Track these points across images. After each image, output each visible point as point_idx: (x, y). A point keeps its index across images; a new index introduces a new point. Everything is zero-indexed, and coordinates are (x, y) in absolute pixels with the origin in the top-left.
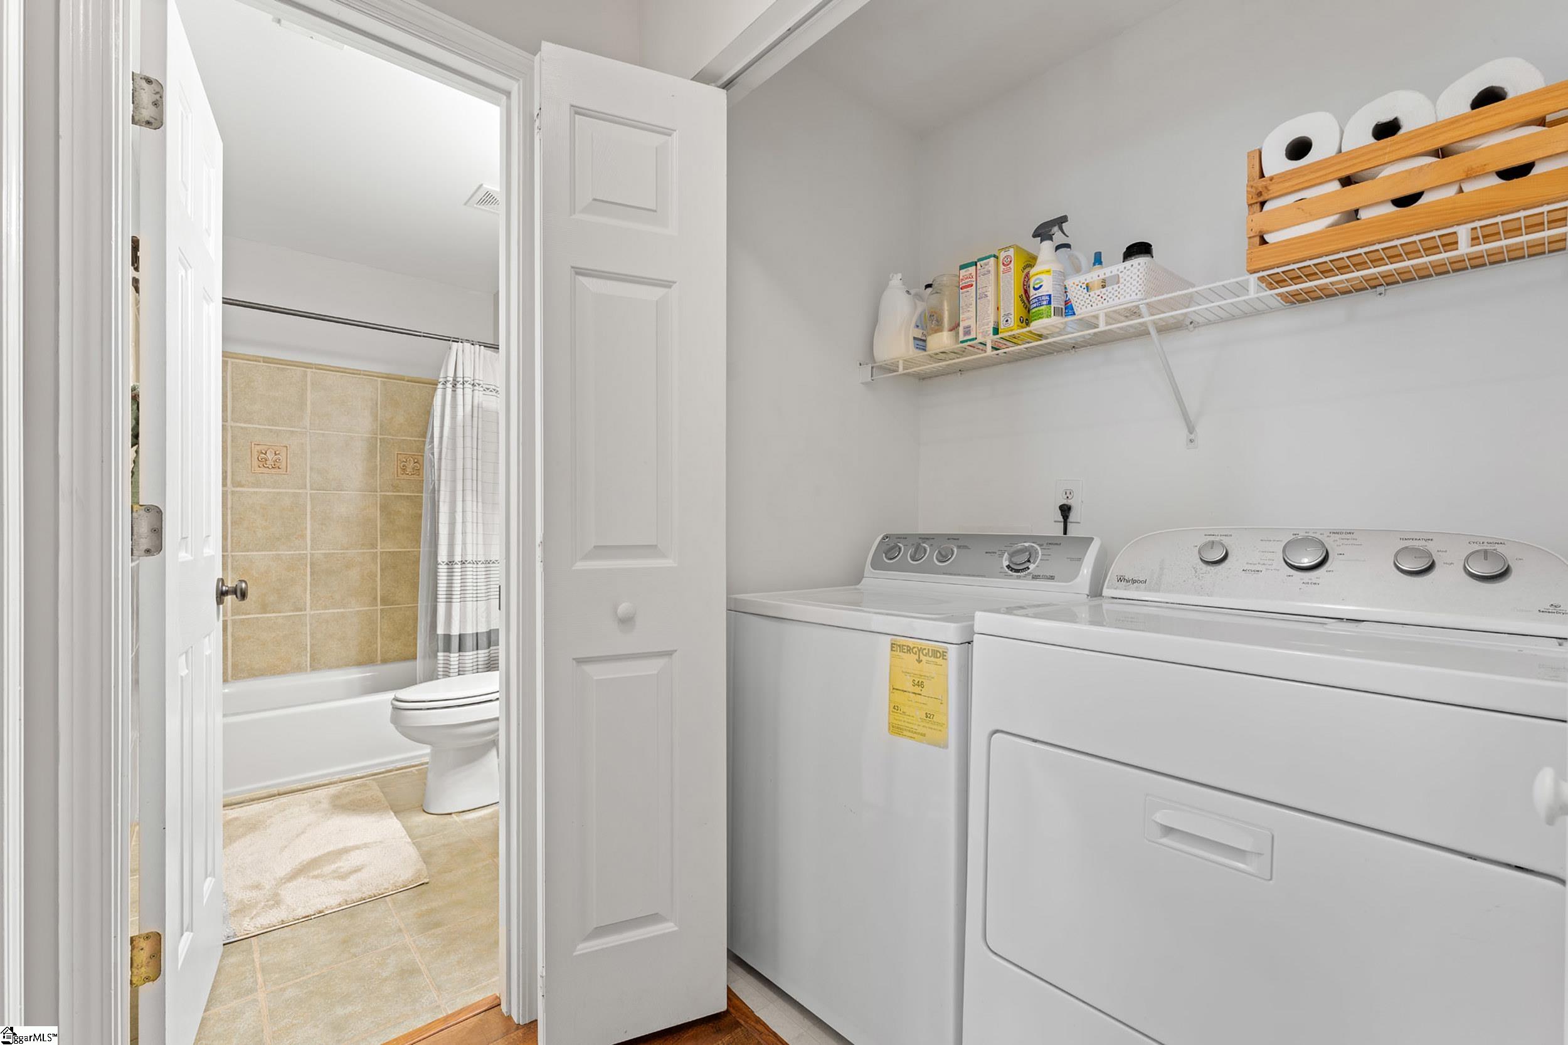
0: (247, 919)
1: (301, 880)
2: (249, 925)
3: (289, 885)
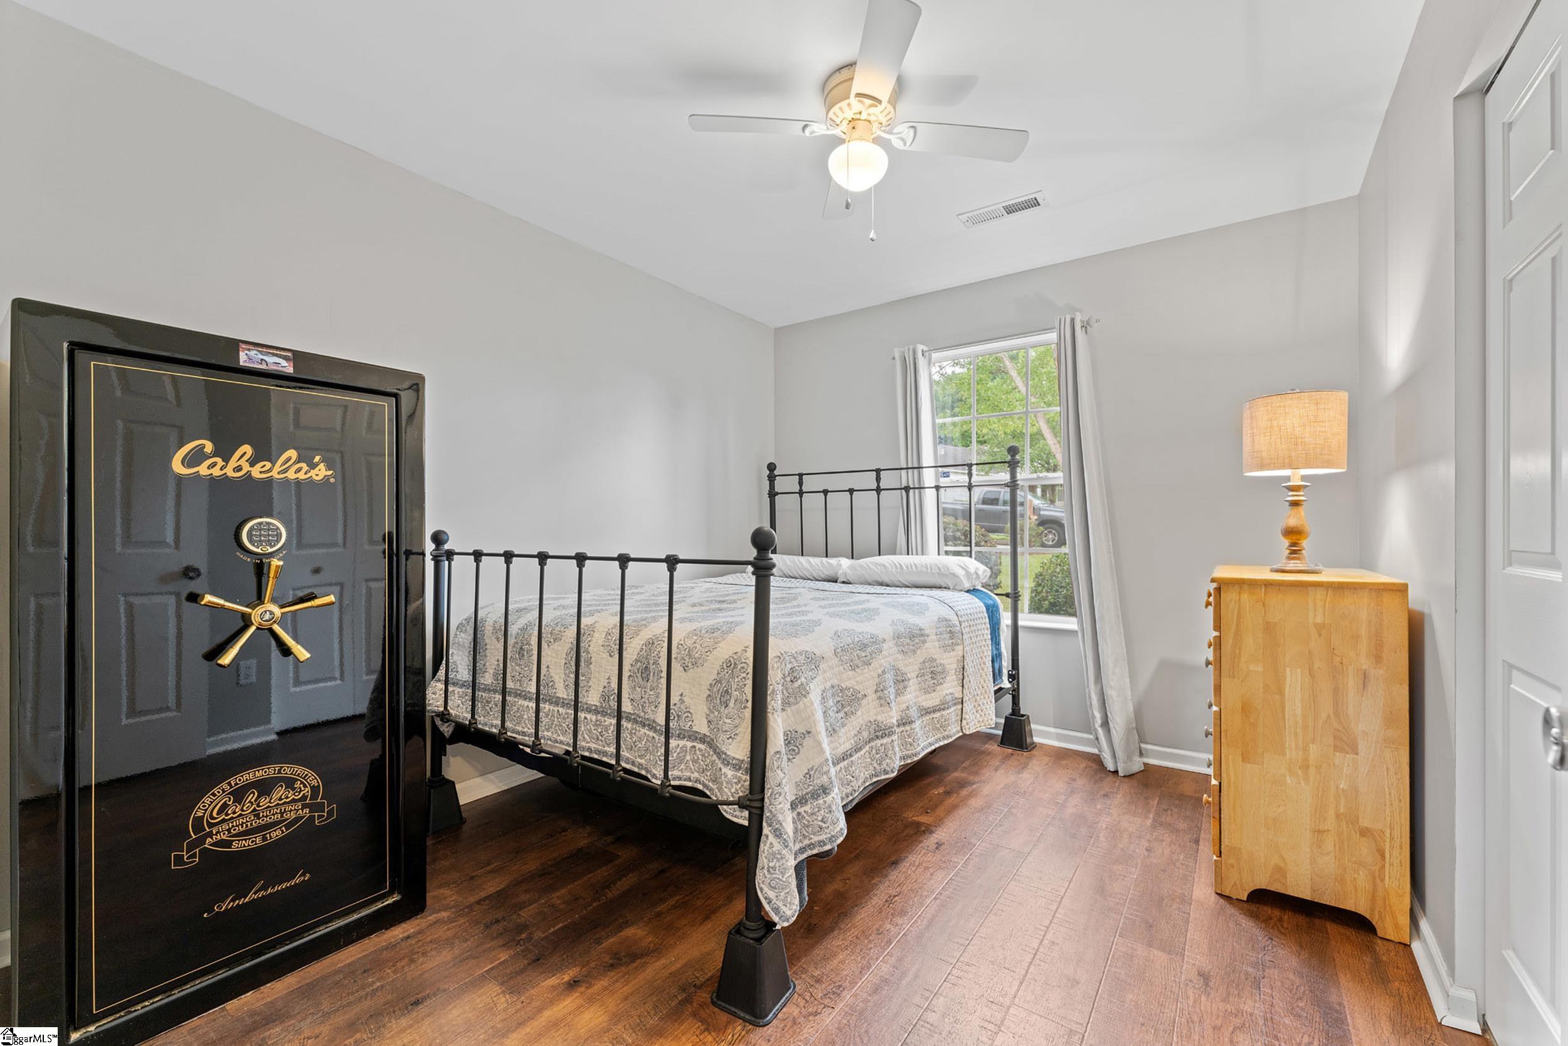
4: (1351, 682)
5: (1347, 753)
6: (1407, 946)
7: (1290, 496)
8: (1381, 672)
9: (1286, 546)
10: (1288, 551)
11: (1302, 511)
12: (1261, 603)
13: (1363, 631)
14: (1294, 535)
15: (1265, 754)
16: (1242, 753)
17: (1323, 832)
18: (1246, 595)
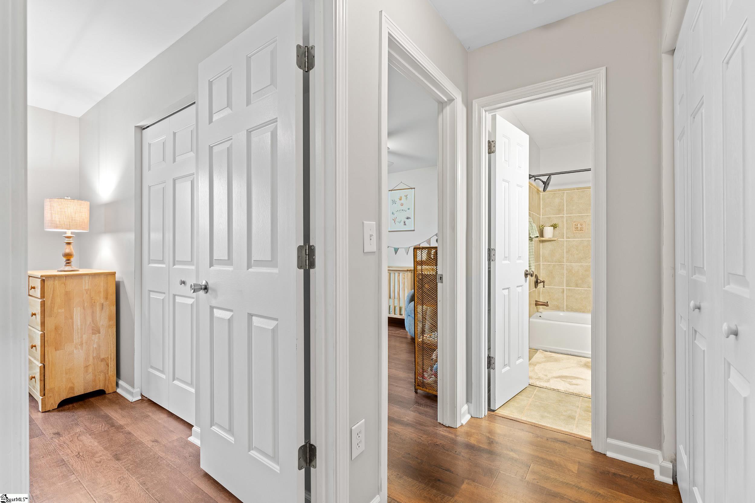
0: (538, 382)
1: (559, 379)
2: (538, 383)
3: (554, 379)
4: (98, 308)
5: (97, 334)
6: (115, 392)
7: (67, 240)
8: (108, 303)
9: (65, 261)
10: (65, 263)
11: (71, 246)
12: (64, 284)
13: (102, 290)
14: (68, 256)
15: (65, 345)
16: (55, 348)
17: (88, 366)
18: (57, 282)
